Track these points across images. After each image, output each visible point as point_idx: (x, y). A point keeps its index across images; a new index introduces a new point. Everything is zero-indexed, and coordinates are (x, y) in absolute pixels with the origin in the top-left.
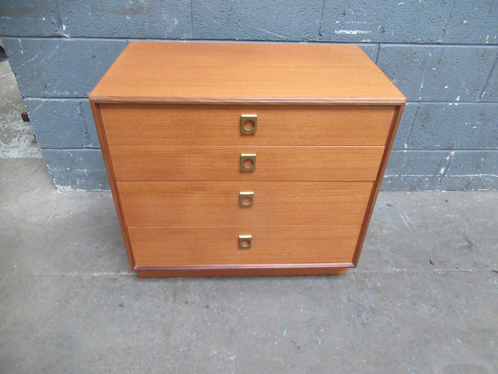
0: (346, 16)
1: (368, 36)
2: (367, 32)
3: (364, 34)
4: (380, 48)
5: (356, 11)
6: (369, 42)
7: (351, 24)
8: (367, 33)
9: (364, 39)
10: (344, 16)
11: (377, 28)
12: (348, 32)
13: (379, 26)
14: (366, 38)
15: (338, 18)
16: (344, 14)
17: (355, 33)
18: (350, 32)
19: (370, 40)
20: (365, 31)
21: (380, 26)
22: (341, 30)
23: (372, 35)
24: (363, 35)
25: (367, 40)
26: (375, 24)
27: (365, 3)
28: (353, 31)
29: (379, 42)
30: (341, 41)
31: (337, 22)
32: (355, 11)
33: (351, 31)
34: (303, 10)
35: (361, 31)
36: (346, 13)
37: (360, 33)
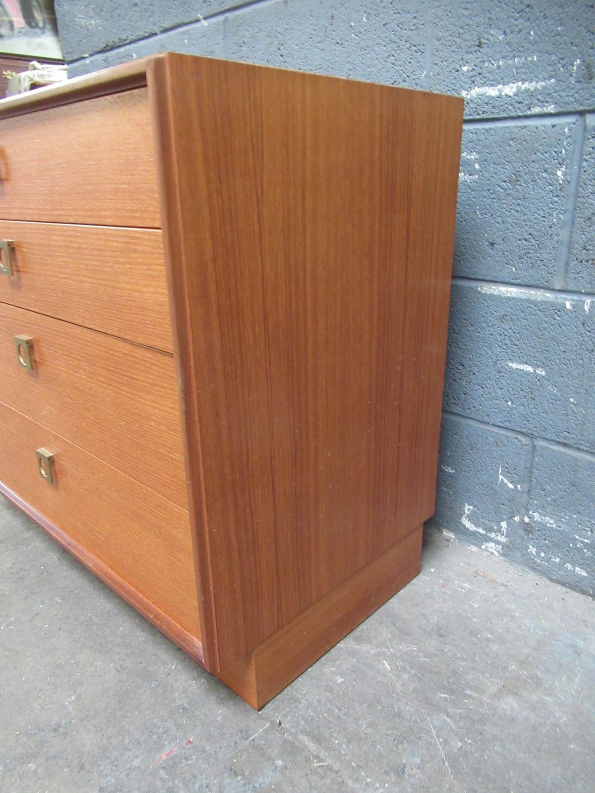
0: (485, 50)
1: (545, 96)
2: (543, 83)
3: (536, 90)
4: (585, 128)
5: (508, 31)
6: (552, 112)
7: (499, 67)
8: (544, 88)
9: (535, 105)
10: (479, 51)
11: (570, 68)
12: (492, 92)
13: (576, 61)
14: (543, 103)
15: (467, 57)
16: (479, 46)
17: (510, 90)
18: (499, 90)
19: (553, 106)
20: (537, 82)
21: (578, 61)
22: (476, 88)
23: (558, 91)
24: (531, 94)
25: (544, 106)
26: (562, 59)
27: (528, 6)
28: (506, 87)
29: (582, 108)
30: (478, 117)
31: (465, 69)
32: (504, 32)
33: (500, 86)
34: (393, 52)
35: (527, 83)
36: (483, 41)
37: (523, 88)
